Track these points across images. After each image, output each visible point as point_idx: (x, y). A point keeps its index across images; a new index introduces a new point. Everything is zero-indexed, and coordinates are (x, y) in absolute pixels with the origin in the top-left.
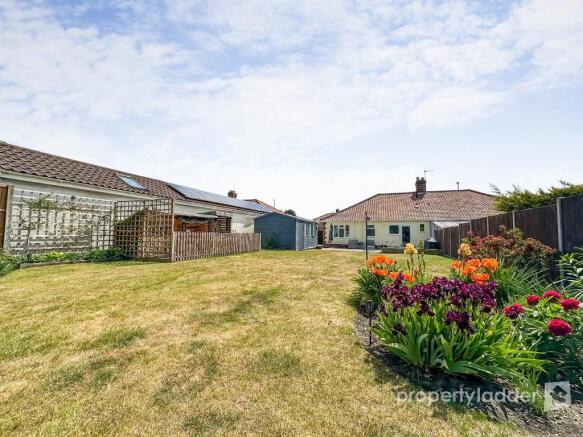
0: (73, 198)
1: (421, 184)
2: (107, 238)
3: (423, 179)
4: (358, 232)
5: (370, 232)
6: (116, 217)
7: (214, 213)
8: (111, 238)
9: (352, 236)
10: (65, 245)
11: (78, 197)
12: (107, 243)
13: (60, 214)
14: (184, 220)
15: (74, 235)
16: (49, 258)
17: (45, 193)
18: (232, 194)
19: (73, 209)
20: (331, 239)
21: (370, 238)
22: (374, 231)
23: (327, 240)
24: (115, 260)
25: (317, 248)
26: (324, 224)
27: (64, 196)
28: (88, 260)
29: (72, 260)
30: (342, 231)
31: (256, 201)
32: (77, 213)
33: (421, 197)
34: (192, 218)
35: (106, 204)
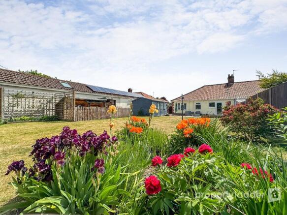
0: (33, 92)
1: (231, 78)
2: (51, 111)
3: (232, 75)
4: (191, 107)
5: (198, 107)
6: (55, 101)
7: (105, 98)
8: (54, 111)
9: (188, 109)
10: (31, 114)
11: (35, 92)
12: (51, 113)
13: (27, 100)
14: (88, 102)
15: (35, 109)
16: (21, 119)
17: (19, 90)
18: (130, 90)
19: (33, 97)
20: (176, 111)
21: (198, 110)
22: (200, 106)
23: (174, 111)
24: (54, 121)
25: (167, 115)
26: (173, 103)
27: (28, 92)
28: (40, 120)
29: (32, 120)
30: (182, 106)
31: (141, 93)
32: (36, 99)
33: (231, 86)
34: (93, 101)
35: (49, 95)
